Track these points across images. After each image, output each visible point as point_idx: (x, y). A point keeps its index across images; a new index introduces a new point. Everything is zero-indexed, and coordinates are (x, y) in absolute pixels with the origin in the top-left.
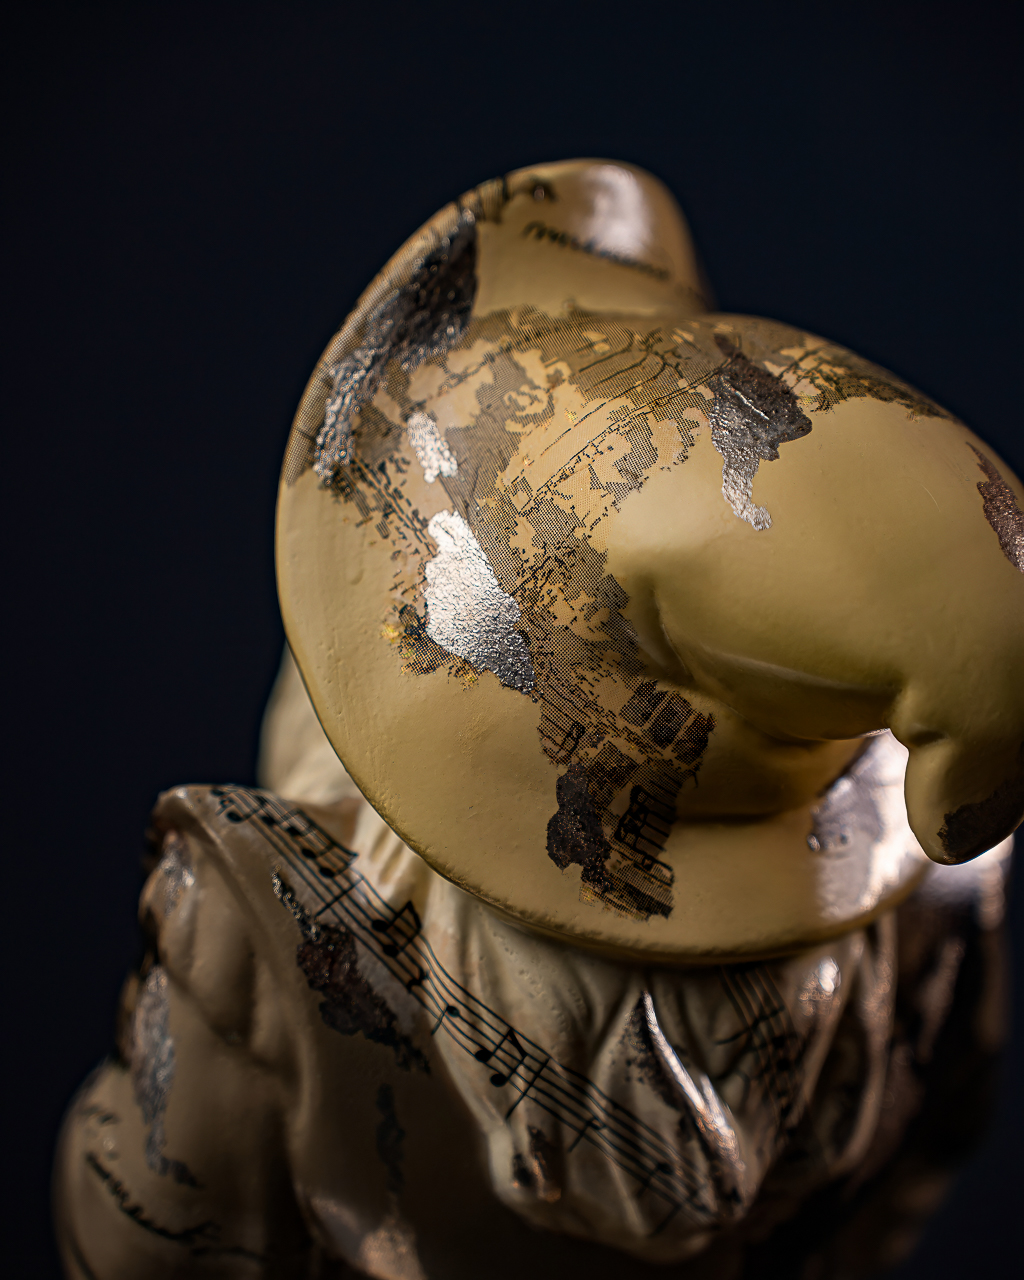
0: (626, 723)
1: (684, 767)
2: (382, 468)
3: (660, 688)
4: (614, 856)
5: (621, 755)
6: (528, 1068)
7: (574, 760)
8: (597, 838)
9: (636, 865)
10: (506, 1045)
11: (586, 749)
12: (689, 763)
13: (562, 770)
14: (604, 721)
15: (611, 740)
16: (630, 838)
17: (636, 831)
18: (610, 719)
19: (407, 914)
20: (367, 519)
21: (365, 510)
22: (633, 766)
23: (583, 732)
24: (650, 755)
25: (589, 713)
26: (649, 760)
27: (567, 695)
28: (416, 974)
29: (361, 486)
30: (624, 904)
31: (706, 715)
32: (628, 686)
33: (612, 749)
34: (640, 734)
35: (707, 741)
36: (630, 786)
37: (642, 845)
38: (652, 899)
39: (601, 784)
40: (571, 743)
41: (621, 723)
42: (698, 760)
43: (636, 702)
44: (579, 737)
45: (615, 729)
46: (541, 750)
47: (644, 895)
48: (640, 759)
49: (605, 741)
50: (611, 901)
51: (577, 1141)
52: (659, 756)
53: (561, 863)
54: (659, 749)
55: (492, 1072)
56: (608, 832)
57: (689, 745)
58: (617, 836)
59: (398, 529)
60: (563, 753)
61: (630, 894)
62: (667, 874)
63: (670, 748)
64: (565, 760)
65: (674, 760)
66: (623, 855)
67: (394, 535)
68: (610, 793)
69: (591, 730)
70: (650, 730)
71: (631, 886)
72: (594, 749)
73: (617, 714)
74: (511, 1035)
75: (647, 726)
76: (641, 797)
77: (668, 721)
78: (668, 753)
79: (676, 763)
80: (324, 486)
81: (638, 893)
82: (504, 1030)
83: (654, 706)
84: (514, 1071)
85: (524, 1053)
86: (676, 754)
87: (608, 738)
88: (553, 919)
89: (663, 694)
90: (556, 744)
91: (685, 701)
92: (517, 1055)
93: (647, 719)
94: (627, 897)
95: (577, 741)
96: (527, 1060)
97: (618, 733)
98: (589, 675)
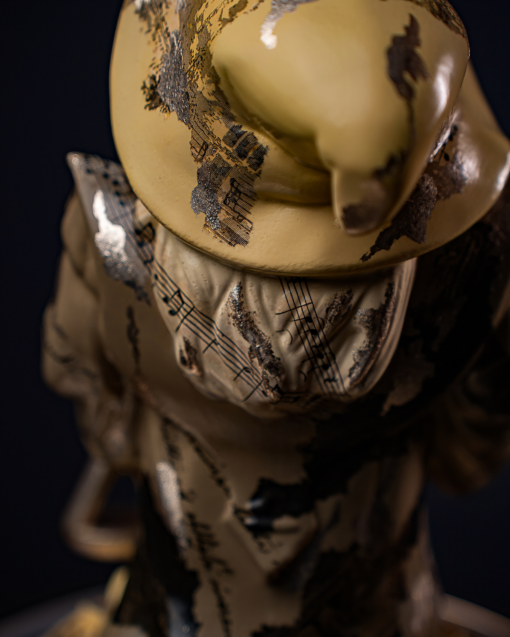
0: (225, 145)
1: (253, 172)
2: (161, 5)
3: (244, 129)
4: (223, 212)
5: (224, 161)
6: (185, 310)
7: (204, 160)
8: (215, 202)
9: (234, 218)
10: (176, 297)
11: (209, 156)
12: (255, 170)
13: (199, 165)
14: (216, 142)
15: (219, 153)
16: (232, 205)
17: (235, 202)
18: (219, 142)
19: (149, 229)
20: (149, 31)
21: (150, 25)
22: (229, 168)
23: (208, 147)
24: (236, 163)
25: (210, 138)
26: (236, 165)
27: (201, 127)
28: (150, 257)
29: (151, 13)
30: (224, 237)
31: (265, 146)
32: (227, 126)
33: (219, 157)
34: (232, 151)
35: (263, 159)
36: (229, 178)
37: (238, 209)
38: (239, 236)
39: (216, 175)
40: (203, 152)
41: (223, 145)
42: (260, 169)
43: (230, 134)
44: (206, 149)
45: (221, 147)
46: (191, 154)
47: (235, 234)
48: (232, 164)
49: (217, 153)
50: (218, 234)
51: (207, 349)
52: (241, 164)
53: (196, 211)
54: (240, 160)
55: (169, 309)
56: (220, 200)
57: (254, 161)
58: (225, 202)
59: (159, 36)
60: (200, 157)
61: (228, 232)
62: (250, 225)
63: (245, 161)
64: (200, 160)
65: (248, 167)
66: (227, 212)
67: (157, 39)
68: (221, 180)
69: (211, 146)
70: (236, 150)
71: (229, 228)
72: (212, 156)
73: (221, 139)
74: (179, 292)
75: (234, 148)
76: (235, 184)
77: (245, 146)
78: (245, 163)
79: (250, 169)
80: (137, 12)
81: (233, 232)
82: (176, 289)
83: (238, 138)
84: (179, 310)
85: (183, 302)
86: (249, 164)
87: (218, 151)
88: (188, 238)
89: (244, 132)
90: (197, 151)
91: (255, 138)
92: (180, 302)
93: (235, 144)
94: (226, 234)
95: (205, 151)
96: (185, 306)
97: (222, 149)
98: (209, 118)
